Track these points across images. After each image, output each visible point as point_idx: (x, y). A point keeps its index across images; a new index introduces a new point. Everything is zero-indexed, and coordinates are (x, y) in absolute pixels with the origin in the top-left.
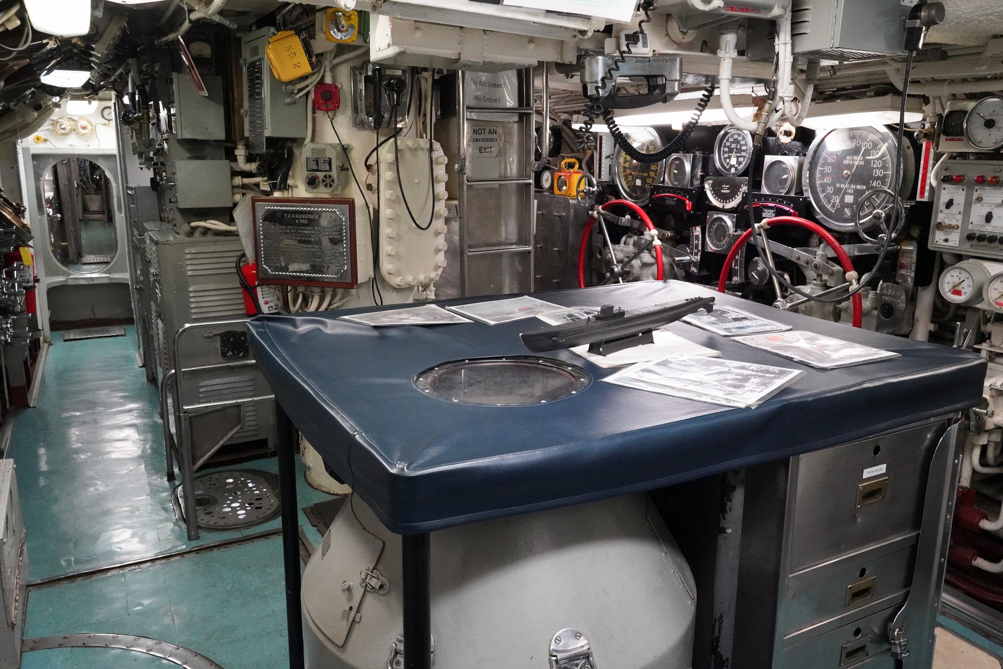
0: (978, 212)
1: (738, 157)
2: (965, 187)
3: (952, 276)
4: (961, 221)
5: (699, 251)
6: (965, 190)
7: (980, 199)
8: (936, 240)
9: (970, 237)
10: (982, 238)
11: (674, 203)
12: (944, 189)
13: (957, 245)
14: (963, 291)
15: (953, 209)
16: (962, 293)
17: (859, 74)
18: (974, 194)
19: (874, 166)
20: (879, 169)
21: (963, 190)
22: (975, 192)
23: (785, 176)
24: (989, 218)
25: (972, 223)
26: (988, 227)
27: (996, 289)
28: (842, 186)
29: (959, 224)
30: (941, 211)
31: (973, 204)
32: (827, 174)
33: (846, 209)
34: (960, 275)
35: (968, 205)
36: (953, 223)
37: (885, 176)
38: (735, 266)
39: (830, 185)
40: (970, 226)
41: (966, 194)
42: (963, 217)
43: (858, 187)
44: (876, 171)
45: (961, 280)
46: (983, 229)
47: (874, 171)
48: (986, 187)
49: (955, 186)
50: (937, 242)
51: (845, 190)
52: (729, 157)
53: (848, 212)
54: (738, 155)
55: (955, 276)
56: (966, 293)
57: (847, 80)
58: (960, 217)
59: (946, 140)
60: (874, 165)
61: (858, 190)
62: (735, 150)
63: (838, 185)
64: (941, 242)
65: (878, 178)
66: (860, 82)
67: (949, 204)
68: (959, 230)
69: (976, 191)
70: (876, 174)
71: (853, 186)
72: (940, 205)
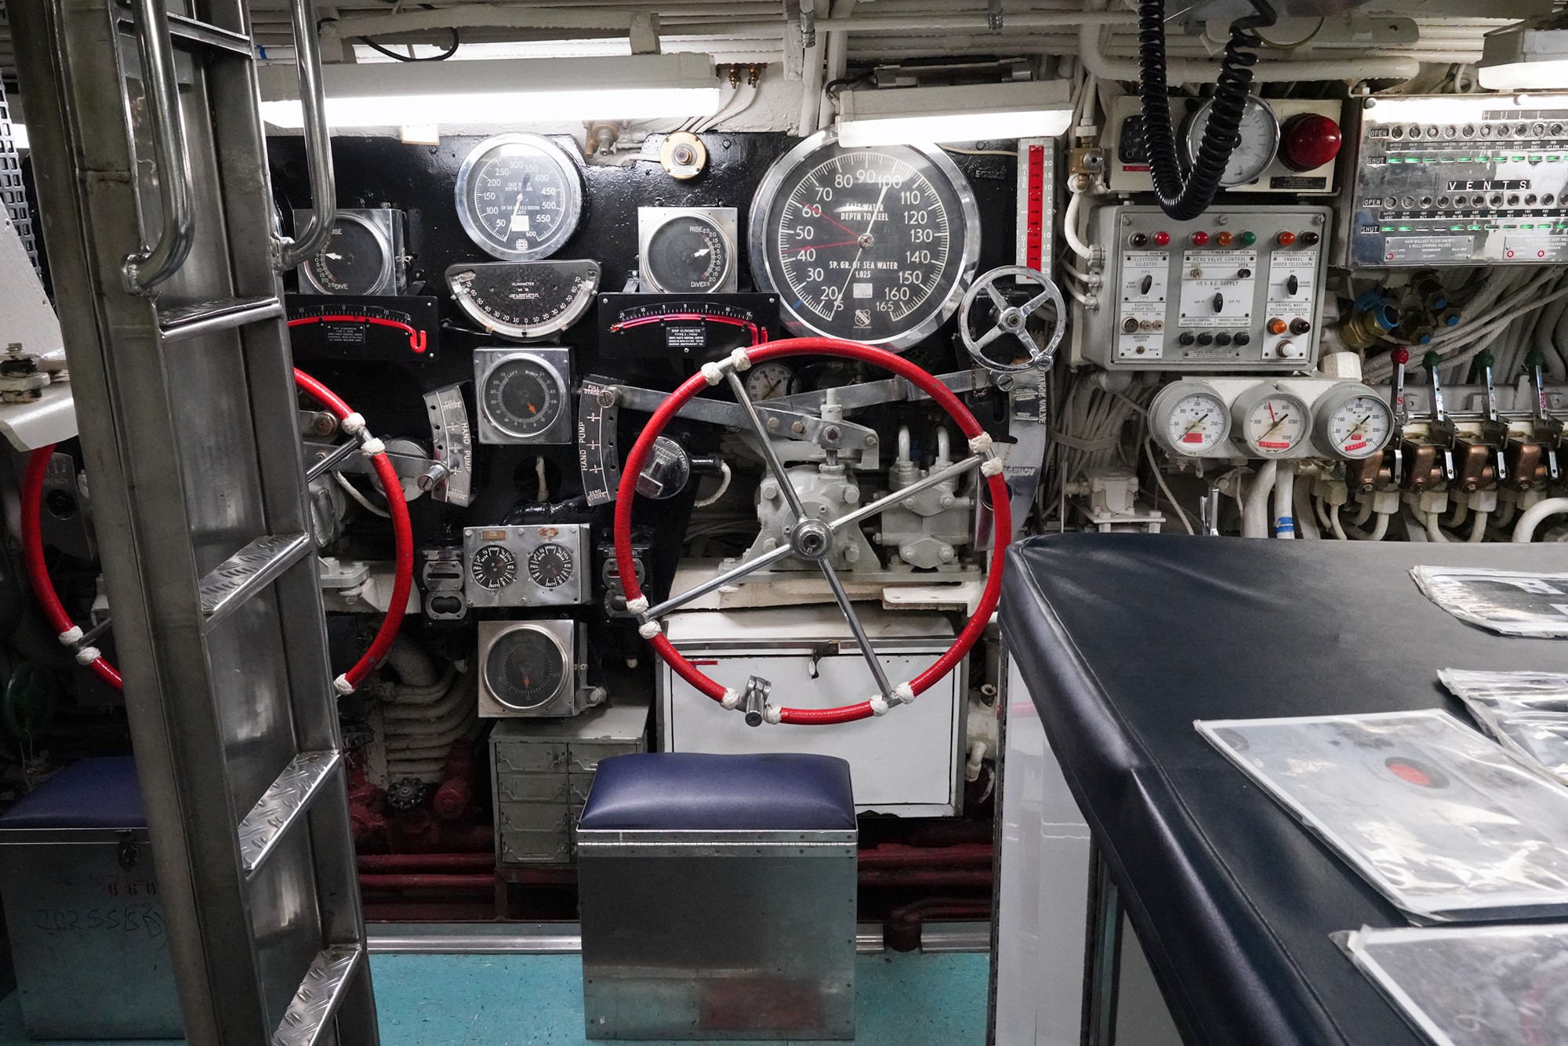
0: (1194, 297)
1: (532, 215)
2: (1167, 254)
3: (1183, 411)
4: (1163, 314)
5: (466, 447)
6: (1167, 258)
7: (1196, 274)
8: (1120, 352)
9: (1185, 340)
10: (1204, 340)
11: (359, 338)
12: (1129, 259)
13: (1160, 356)
14: (1204, 434)
15: (1152, 293)
16: (1203, 437)
17: (955, 33)
18: (1185, 265)
19: (912, 222)
20: (923, 228)
21: (1164, 259)
22: (1185, 261)
23: (702, 252)
24: (1217, 304)
25: (1184, 315)
26: (1212, 320)
27: (1259, 422)
28: (845, 265)
29: (1162, 318)
30: (1126, 299)
31: (1183, 282)
32: (804, 244)
33: (858, 312)
34: (1196, 408)
35: (1175, 283)
36: (1152, 318)
37: (937, 241)
38: (590, 466)
39: (815, 265)
40: (1181, 321)
41: (1170, 267)
42: (1167, 306)
43: (880, 265)
44: (916, 233)
45: (1201, 415)
46: (1204, 324)
47: (913, 232)
48: (1203, 252)
49: (1149, 253)
50: (1123, 354)
51: (854, 275)
52: (506, 216)
53: (863, 317)
54: (531, 208)
55: (1188, 411)
56: (1209, 436)
57: (917, 42)
58: (1162, 307)
59: (1125, 169)
60: (910, 220)
61: (881, 270)
62: (520, 197)
63: (833, 265)
64: (1131, 355)
65: (923, 246)
66: (951, 49)
67: (1146, 286)
68: (1162, 331)
69: (1188, 259)
70: (917, 238)
71: (866, 265)
72: (1124, 287)
